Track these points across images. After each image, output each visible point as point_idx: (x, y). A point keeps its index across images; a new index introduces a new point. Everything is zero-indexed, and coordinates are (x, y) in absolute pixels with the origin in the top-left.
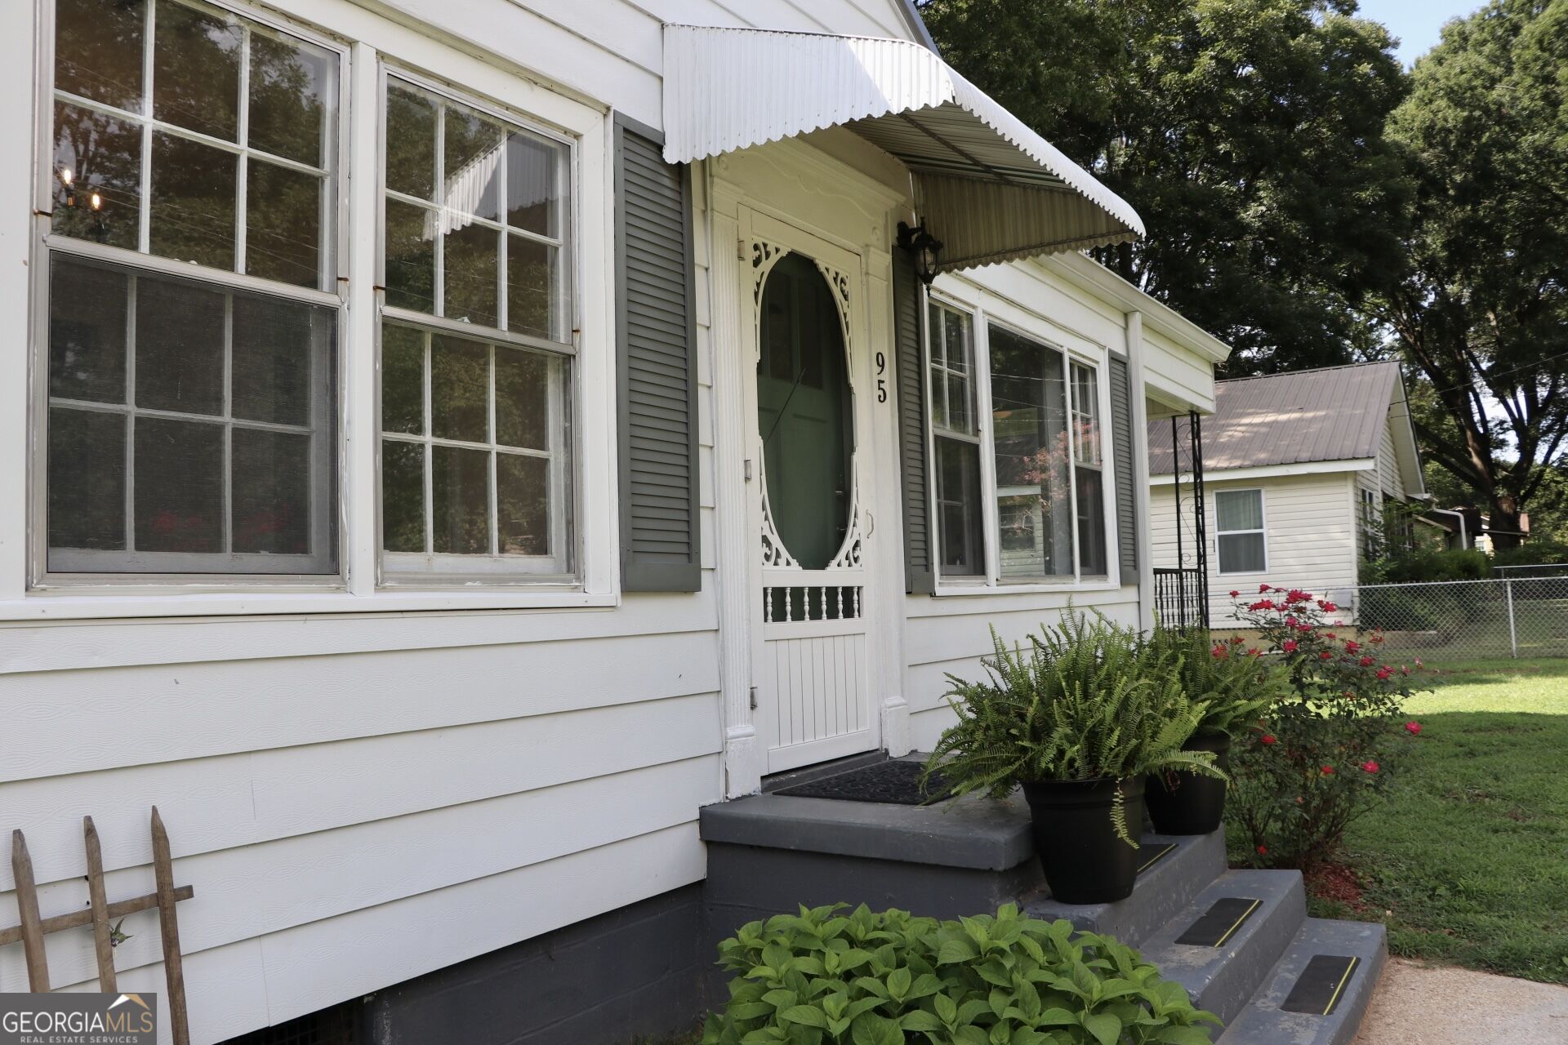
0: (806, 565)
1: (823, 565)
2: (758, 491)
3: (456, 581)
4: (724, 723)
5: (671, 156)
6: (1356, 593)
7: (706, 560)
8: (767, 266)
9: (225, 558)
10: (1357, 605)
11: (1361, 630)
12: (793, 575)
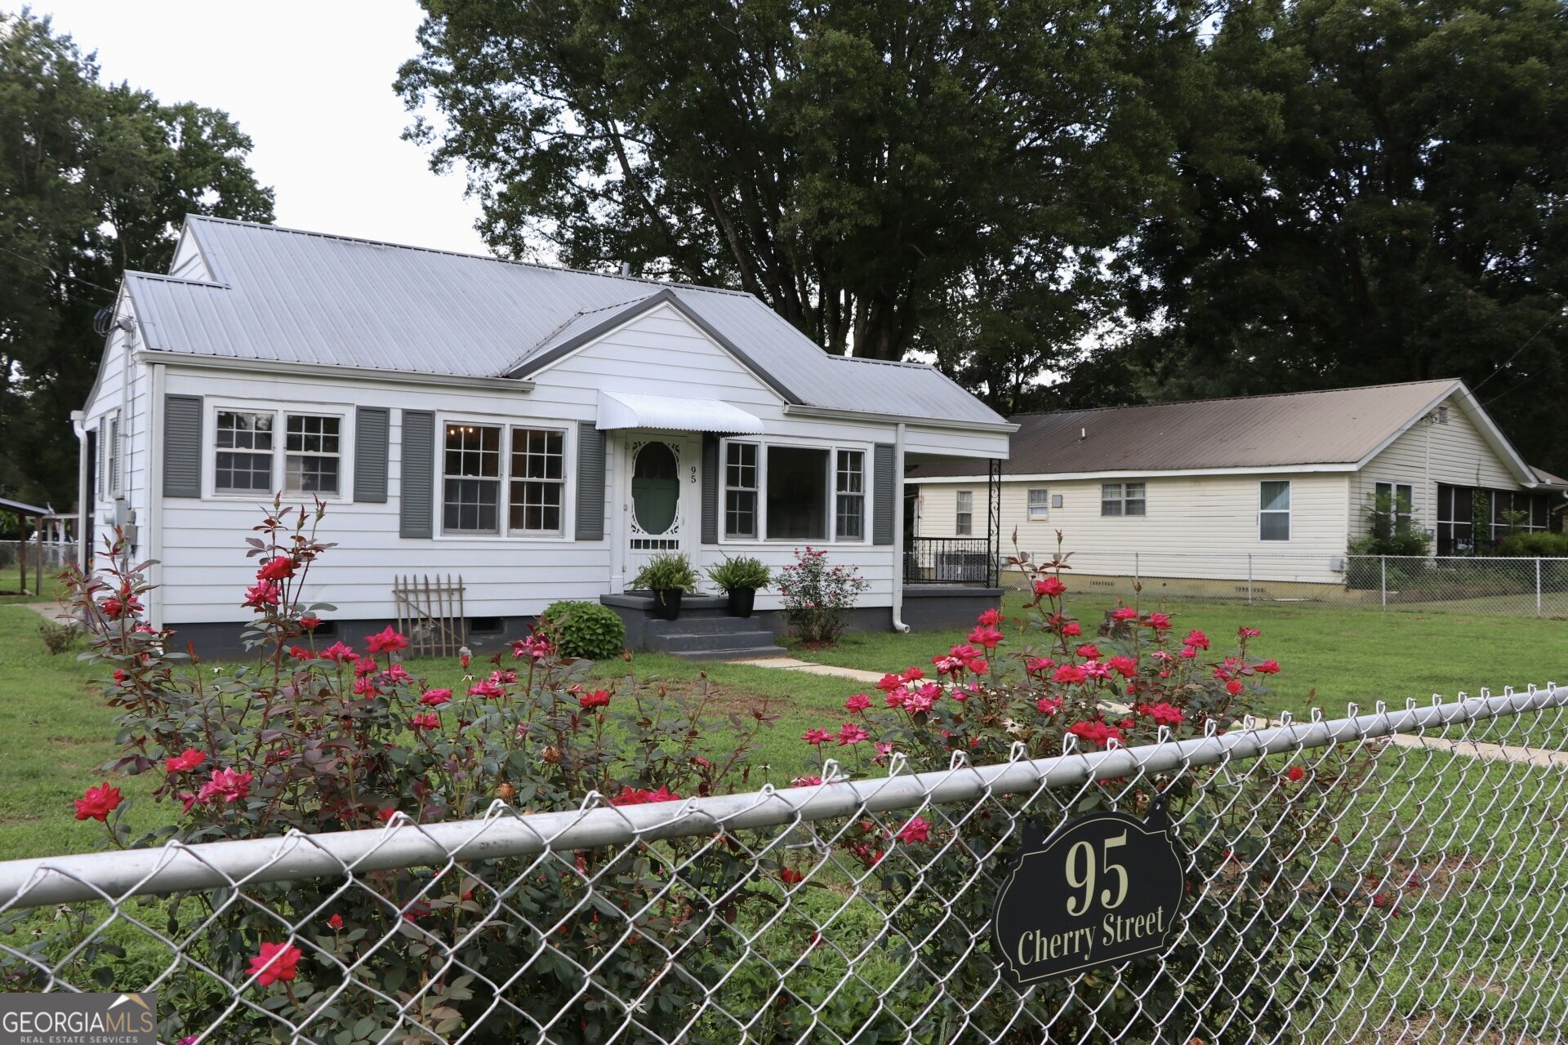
0: (650, 533)
1: (660, 533)
2: (631, 512)
3: (528, 536)
4: (611, 573)
5: (597, 428)
6: (1346, 560)
7: (606, 531)
8: (639, 449)
9: (477, 530)
10: (1346, 568)
11: (1348, 588)
12: (644, 536)
